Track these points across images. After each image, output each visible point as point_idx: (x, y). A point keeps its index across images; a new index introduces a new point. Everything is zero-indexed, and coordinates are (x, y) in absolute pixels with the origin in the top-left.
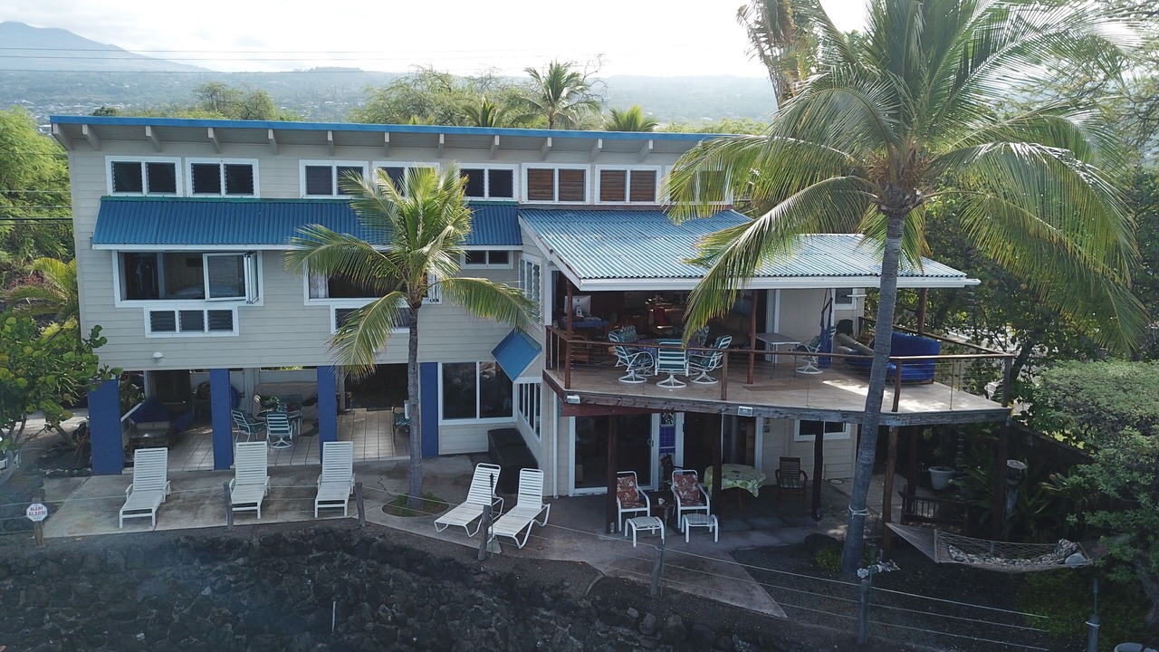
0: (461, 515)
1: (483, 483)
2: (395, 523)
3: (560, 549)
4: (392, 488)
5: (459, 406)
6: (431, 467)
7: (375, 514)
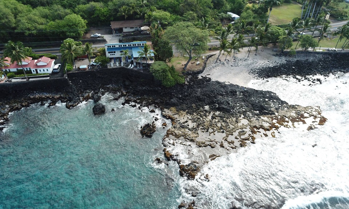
0: (129, 67)
1: (130, 65)
2: (126, 67)
3: (134, 69)
4: (125, 65)
5: (129, 59)
6: (128, 63)
7: (125, 67)
